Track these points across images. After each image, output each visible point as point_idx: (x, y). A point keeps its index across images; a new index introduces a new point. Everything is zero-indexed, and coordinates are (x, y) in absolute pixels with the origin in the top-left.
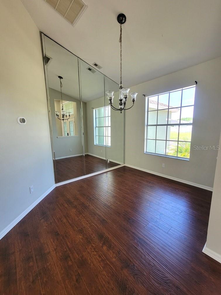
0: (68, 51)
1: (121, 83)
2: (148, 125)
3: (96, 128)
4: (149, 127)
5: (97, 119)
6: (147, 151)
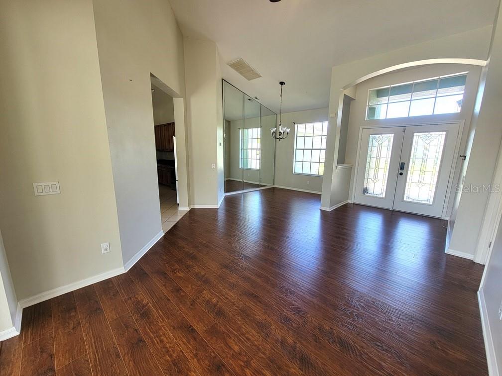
3: (242, 150)
4: (297, 150)
5: (243, 140)
6: (296, 172)
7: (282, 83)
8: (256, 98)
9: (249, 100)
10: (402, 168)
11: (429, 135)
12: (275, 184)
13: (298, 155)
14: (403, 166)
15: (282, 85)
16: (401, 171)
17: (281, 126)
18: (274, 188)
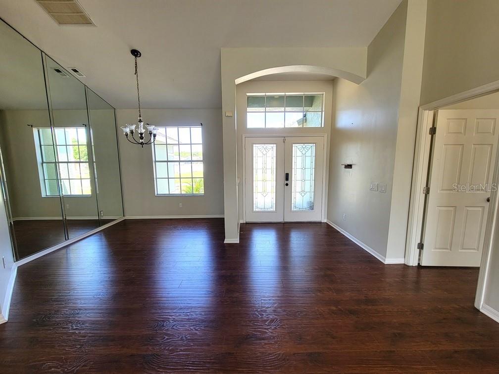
0: (24, 37)
1: (140, 117)
2: (156, 161)
3: (44, 164)
4: (157, 163)
5: (43, 147)
6: (158, 193)
7: (135, 53)
8: (75, 71)
9: (58, 71)
10: (287, 179)
11: (304, 146)
12: (125, 214)
13: (160, 170)
14: (287, 177)
15: (136, 56)
16: (286, 182)
17: (142, 123)
18: (125, 222)
